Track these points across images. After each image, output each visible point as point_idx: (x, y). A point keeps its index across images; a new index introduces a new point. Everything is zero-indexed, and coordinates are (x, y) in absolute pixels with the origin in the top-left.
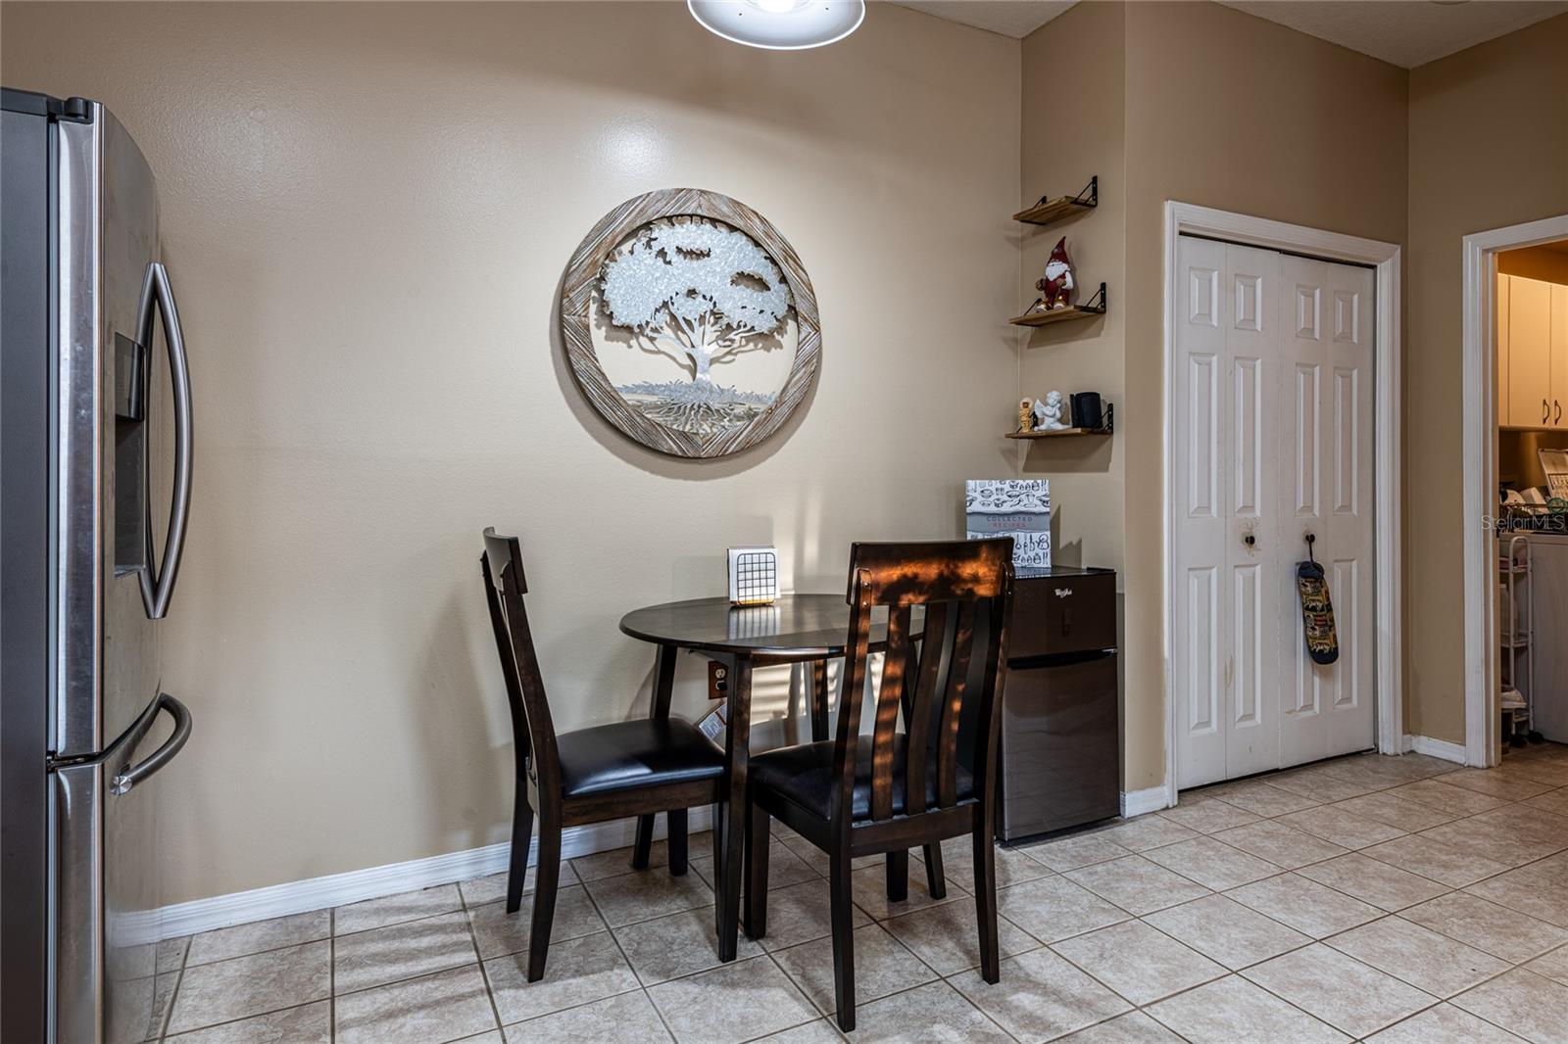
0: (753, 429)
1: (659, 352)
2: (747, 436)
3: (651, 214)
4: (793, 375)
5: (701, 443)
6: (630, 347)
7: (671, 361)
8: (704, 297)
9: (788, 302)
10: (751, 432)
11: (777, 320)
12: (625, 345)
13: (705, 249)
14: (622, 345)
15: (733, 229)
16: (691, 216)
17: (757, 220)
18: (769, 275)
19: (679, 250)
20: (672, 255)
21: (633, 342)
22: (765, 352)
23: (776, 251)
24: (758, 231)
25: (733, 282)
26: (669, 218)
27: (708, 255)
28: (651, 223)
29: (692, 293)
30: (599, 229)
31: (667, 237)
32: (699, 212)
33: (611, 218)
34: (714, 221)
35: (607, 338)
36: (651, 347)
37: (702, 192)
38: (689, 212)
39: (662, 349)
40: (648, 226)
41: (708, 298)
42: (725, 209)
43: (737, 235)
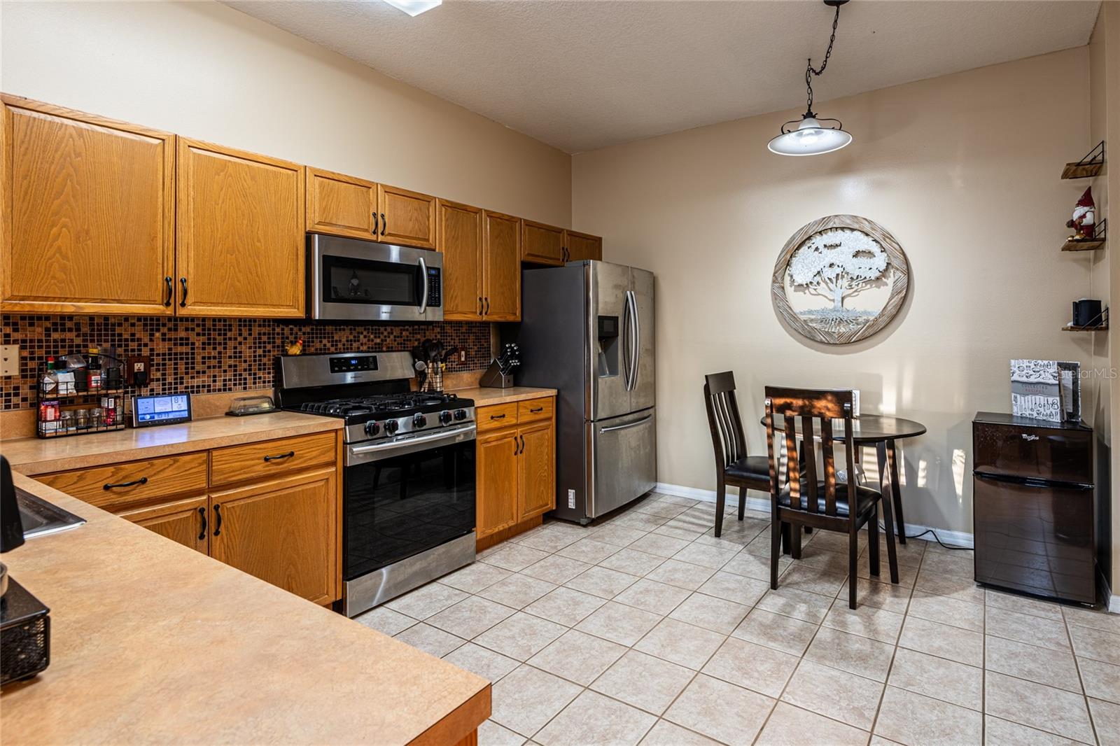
0: (866, 330)
1: (819, 294)
2: (862, 333)
3: (810, 233)
4: (890, 300)
5: (837, 337)
6: (805, 293)
7: (825, 299)
8: (838, 266)
9: (887, 261)
10: (864, 331)
11: (880, 272)
12: (803, 293)
13: (838, 243)
14: (802, 293)
15: (853, 230)
16: (831, 229)
17: (866, 223)
18: (875, 248)
19: (825, 246)
20: (821, 248)
21: (807, 291)
22: (877, 289)
23: (878, 236)
24: (867, 228)
25: (854, 256)
26: (820, 232)
27: (840, 245)
28: (811, 236)
29: (831, 265)
30: (787, 245)
31: (819, 241)
32: (834, 226)
33: (793, 238)
34: (842, 229)
35: (795, 291)
36: (814, 292)
37: (836, 216)
38: (830, 227)
39: (820, 293)
40: (809, 238)
41: (840, 266)
42: (848, 221)
43: (855, 232)
